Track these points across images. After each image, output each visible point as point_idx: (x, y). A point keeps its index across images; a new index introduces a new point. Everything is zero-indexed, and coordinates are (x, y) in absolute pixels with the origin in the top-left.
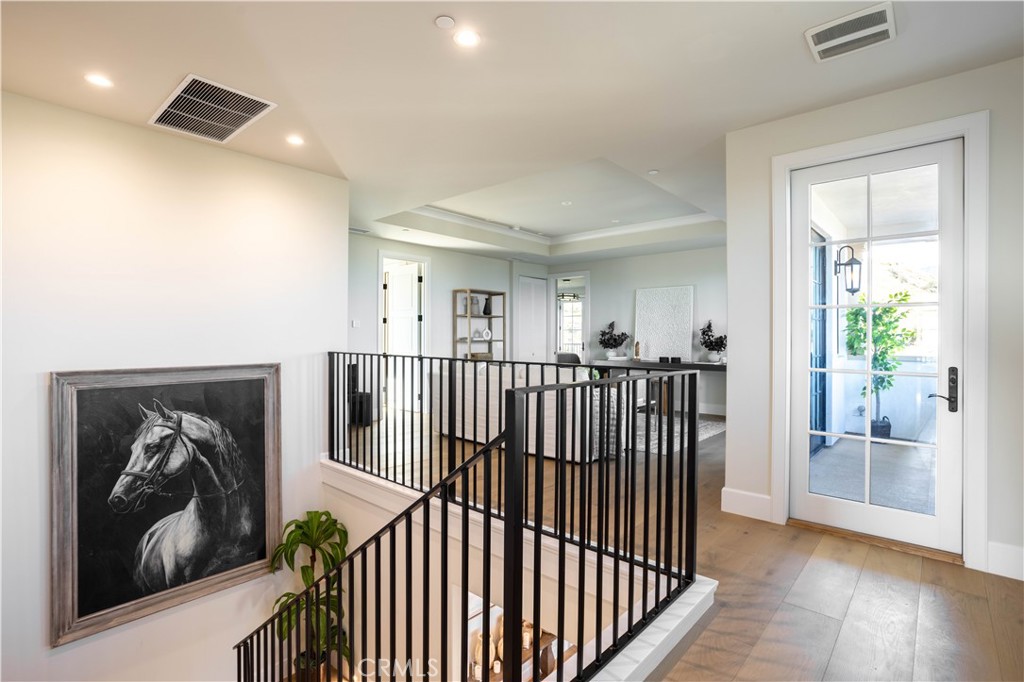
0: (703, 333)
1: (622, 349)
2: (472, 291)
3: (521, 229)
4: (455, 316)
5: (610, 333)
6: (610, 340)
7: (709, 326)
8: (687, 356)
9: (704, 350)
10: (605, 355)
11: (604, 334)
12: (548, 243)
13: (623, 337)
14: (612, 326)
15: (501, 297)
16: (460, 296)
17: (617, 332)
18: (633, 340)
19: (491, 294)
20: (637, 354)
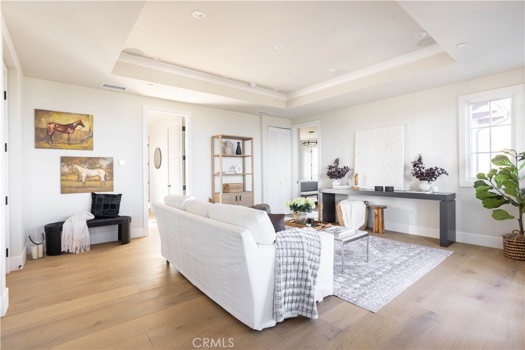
0: (415, 165)
1: (345, 179)
2: (224, 137)
3: (258, 86)
4: (213, 156)
5: (336, 167)
6: (336, 173)
7: (420, 160)
8: (400, 185)
9: (415, 180)
10: (331, 184)
11: (330, 168)
12: (285, 99)
13: (346, 170)
14: (337, 161)
15: (250, 141)
16: (217, 141)
17: (341, 166)
18: (353, 172)
19: (244, 139)
20: (356, 184)
